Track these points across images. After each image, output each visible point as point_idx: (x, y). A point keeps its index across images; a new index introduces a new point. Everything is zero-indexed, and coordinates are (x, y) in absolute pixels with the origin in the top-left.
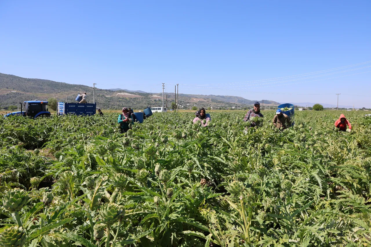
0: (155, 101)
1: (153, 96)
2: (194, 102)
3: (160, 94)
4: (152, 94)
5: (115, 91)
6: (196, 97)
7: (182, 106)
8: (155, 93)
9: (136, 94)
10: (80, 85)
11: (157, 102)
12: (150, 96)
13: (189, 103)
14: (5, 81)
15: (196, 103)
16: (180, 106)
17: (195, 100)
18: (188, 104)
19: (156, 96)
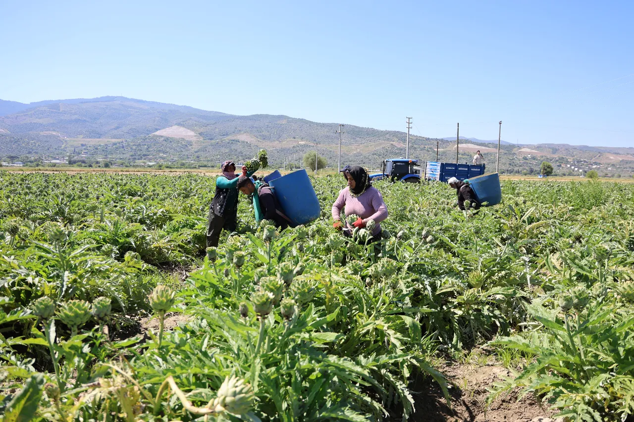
0: (525, 158)
1: (523, 150)
2: (608, 161)
3: (538, 147)
4: (519, 147)
5: (451, 142)
6: (616, 152)
7: (581, 171)
8: (527, 145)
9: (489, 147)
10: (395, 132)
11: (527, 161)
12: (515, 150)
13: (596, 163)
14: (293, 128)
15: (613, 165)
16: (576, 169)
17: (612, 158)
18: (594, 167)
19: (528, 150)
